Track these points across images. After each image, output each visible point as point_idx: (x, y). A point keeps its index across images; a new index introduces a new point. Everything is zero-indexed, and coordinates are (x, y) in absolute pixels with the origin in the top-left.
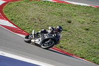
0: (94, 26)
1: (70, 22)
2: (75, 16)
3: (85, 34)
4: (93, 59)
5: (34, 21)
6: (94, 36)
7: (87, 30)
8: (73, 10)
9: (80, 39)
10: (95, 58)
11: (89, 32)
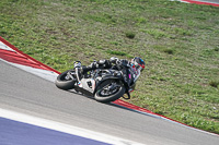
0: (185, 44)
1: (131, 37)
2: (143, 22)
3: (165, 61)
4: (183, 116)
5: (52, 35)
6: (185, 65)
7: (170, 52)
8: (138, 11)
9: (153, 72)
10: (187, 113)
11: (174, 57)
